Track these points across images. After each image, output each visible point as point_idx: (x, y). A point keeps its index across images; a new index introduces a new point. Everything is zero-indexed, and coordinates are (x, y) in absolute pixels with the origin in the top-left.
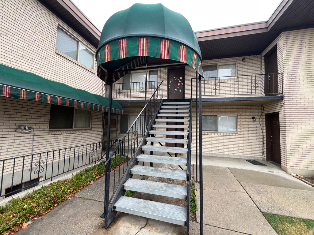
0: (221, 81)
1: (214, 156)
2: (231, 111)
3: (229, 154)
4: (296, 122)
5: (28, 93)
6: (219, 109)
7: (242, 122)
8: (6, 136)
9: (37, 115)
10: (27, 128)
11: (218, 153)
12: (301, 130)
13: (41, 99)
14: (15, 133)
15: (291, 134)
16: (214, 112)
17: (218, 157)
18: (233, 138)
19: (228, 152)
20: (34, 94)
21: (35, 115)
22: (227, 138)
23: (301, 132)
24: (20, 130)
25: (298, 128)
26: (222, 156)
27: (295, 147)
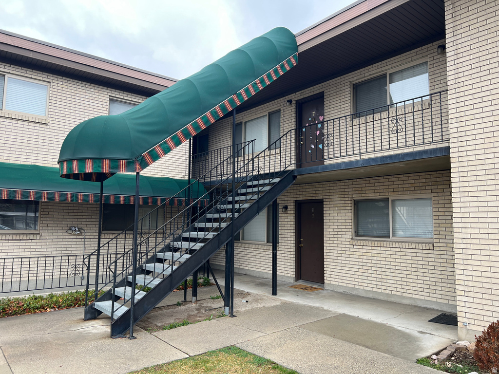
0: (400, 110)
1: (382, 298)
2: (415, 185)
3: (415, 296)
4: (476, 210)
5: (61, 195)
6: (389, 183)
7: (442, 214)
8: (60, 237)
9: (88, 214)
10: (77, 229)
11: (390, 292)
12: (486, 231)
13: (72, 198)
14: (67, 234)
15: (464, 241)
16: (379, 191)
17: (391, 302)
18: (423, 255)
19: (412, 292)
20: (66, 194)
21: (86, 214)
22: (409, 254)
23: (486, 236)
24: (71, 232)
25: (481, 226)
26: (398, 300)
27: (474, 273)
